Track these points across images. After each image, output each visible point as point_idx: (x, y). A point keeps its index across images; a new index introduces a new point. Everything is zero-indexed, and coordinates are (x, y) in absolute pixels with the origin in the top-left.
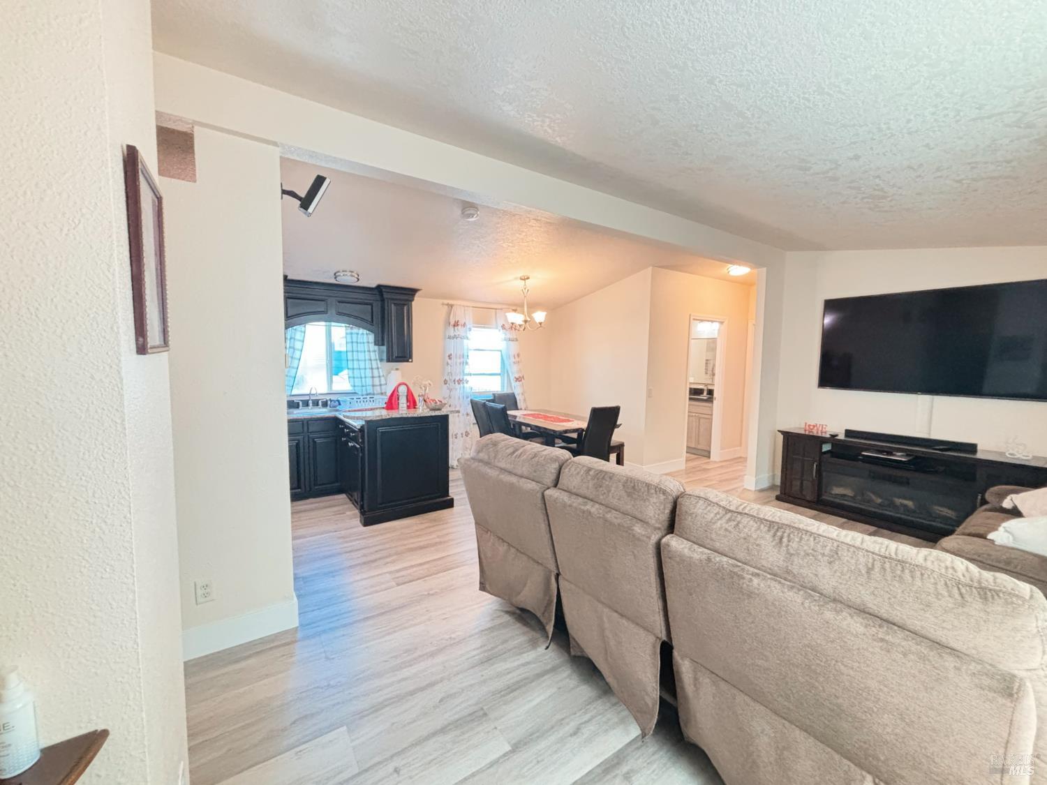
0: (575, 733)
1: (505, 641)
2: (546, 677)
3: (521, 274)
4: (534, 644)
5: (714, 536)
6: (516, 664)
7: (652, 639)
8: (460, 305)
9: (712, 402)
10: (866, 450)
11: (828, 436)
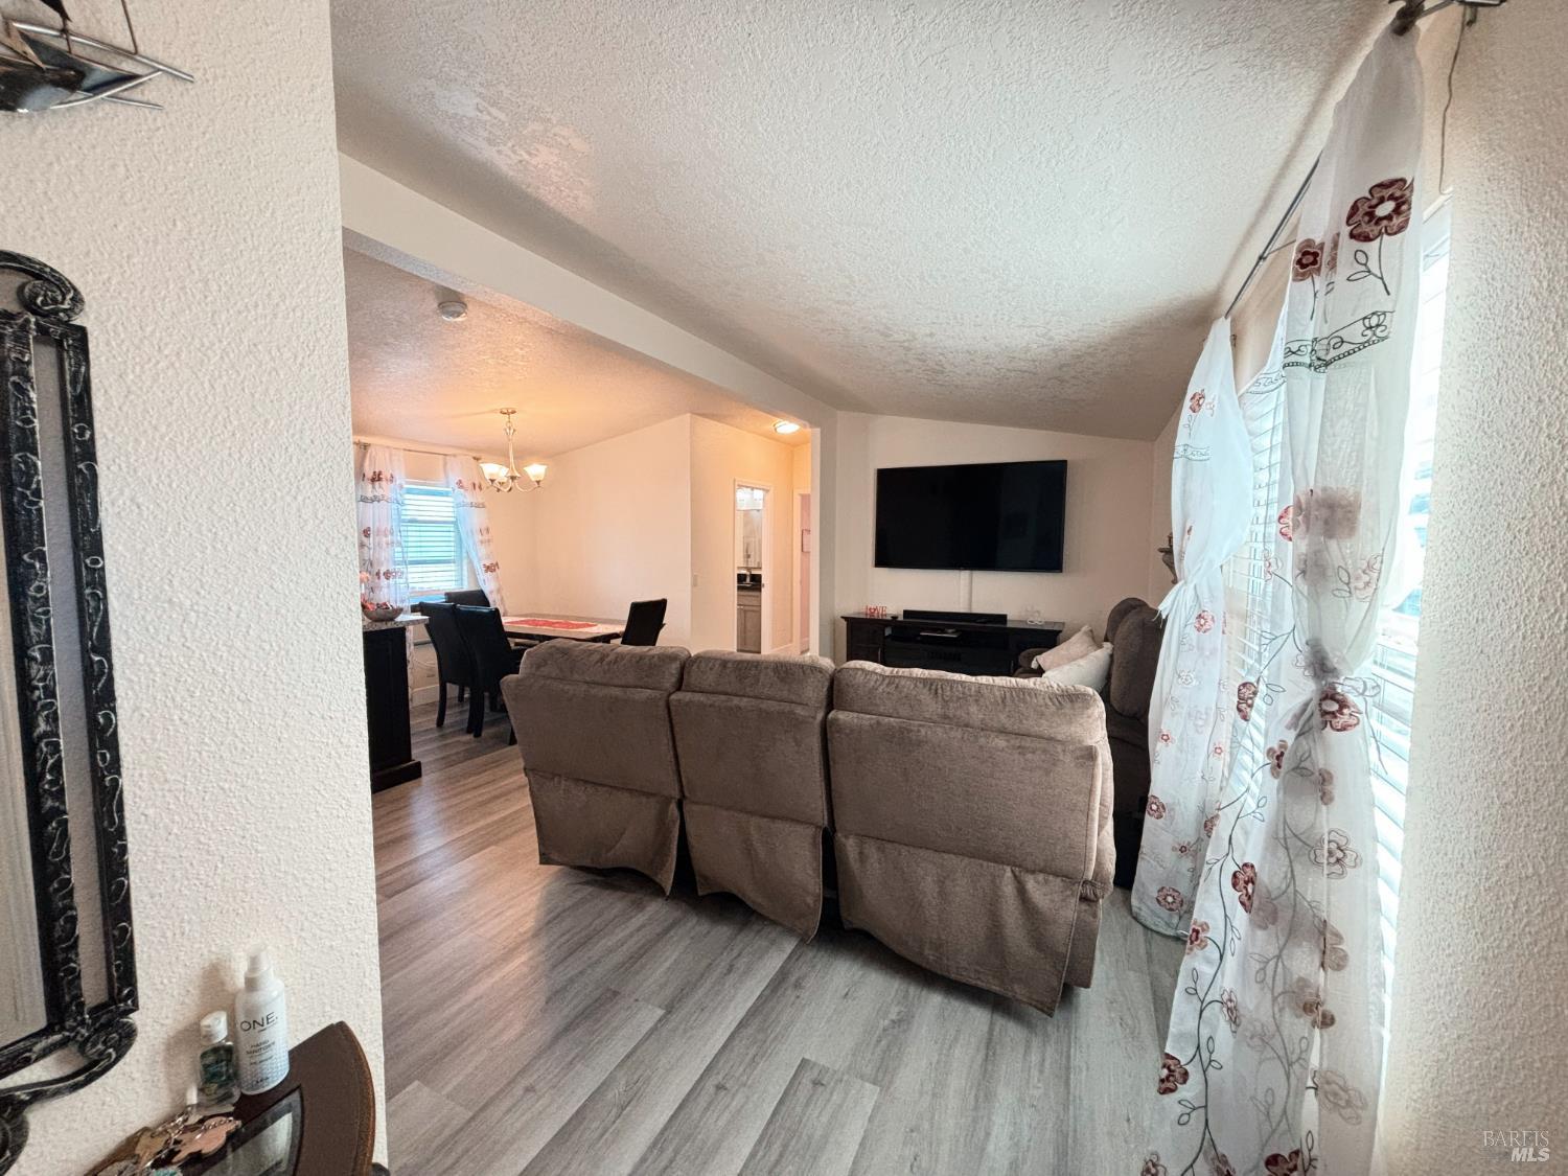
0: (730, 971)
1: (600, 915)
2: (672, 933)
3: (504, 405)
4: (639, 906)
5: (878, 702)
6: (627, 932)
7: (811, 831)
8: (381, 446)
9: (760, 590)
10: (924, 630)
11: (889, 618)
